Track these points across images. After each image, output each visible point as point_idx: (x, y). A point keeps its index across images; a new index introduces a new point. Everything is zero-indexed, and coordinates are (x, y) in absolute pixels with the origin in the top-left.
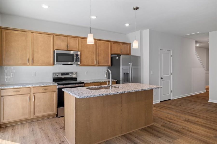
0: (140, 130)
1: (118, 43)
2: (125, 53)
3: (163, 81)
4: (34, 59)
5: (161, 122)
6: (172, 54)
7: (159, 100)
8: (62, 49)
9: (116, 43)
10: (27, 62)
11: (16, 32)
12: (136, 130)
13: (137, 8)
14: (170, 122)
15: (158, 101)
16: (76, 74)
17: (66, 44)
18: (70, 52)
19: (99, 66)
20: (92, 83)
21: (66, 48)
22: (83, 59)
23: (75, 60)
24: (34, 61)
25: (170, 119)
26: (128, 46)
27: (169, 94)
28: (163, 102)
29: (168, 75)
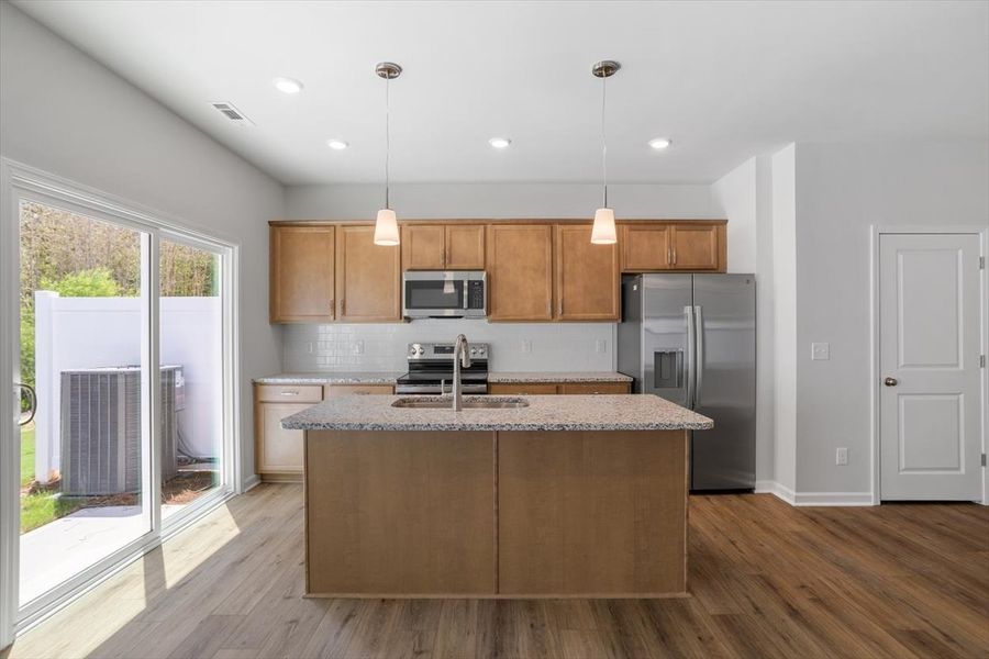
0: (592, 602)
1: (649, 224)
2: (695, 264)
3: (902, 400)
4: (348, 303)
5: (745, 600)
7: (872, 494)
8: (428, 265)
9: (648, 227)
10: (329, 312)
11: (304, 230)
12: (575, 596)
13: (607, 70)
14: (794, 613)
15: (869, 499)
16: (488, 347)
17: (441, 248)
18: (445, 276)
19: (564, 320)
20: (521, 384)
21: (440, 264)
22: (502, 296)
23: (465, 300)
24: (348, 310)
25: (818, 601)
26: (712, 234)
27: (963, 471)
28: (898, 506)
29: (952, 365)
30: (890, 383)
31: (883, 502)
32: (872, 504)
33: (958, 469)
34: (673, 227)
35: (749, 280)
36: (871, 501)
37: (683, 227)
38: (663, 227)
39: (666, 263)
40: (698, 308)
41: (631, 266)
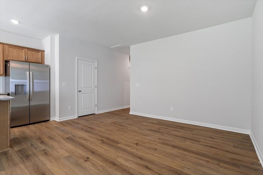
2: (34, 61)
3: (82, 94)
6: (96, 66)
7: (76, 115)
26: (40, 54)
27: (93, 108)
28: (81, 117)
29: (91, 88)
30: (80, 91)
31: (78, 117)
32: (76, 118)
33: (92, 108)
34: (26, 49)
35: (48, 66)
36: (76, 117)
37: (30, 50)
38: (22, 48)
39: (24, 59)
40: (31, 73)
41: (9, 59)
